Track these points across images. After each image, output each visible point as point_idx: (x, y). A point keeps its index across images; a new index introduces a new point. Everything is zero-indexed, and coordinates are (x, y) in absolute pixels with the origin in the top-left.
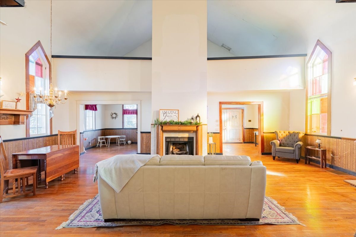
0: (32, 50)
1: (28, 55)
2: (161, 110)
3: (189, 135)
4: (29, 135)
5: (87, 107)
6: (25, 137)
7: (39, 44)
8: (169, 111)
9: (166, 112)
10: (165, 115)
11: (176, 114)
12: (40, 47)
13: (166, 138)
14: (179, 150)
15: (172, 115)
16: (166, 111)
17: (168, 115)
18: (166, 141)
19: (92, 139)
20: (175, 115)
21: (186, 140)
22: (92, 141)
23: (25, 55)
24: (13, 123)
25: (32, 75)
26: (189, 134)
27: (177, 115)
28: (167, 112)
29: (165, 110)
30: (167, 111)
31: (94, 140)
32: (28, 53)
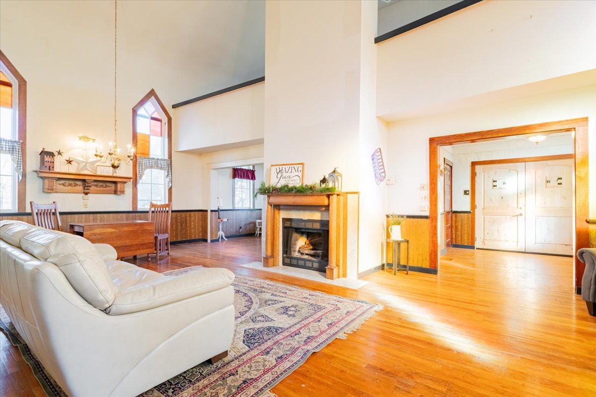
0: (142, 102)
1: (135, 109)
2: (272, 166)
3: (321, 217)
4: (137, 207)
5: (238, 173)
6: (131, 210)
7: (152, 93)
8: (286, 167)
9: (281, 169)
10: (279, 175)
11: (299, 171)
12: (153, 97)
13: (284, 220)
14: (311, 247)
15: (292, 175)
16: (281, 167)
17: (284, 174)
18: (284, 228)
19: (248, 222)
20: (297, 174)
21: (317, 226)
22: (246, 225)
23: (132, 110)
24: (113, 192)
25: (141, 133)
26: (321, 215)
27: (300, 174)
28: (284, 169)
29: (279, 167)
30: (284, 167)
31: (251, 225)
32: (135, 107)
